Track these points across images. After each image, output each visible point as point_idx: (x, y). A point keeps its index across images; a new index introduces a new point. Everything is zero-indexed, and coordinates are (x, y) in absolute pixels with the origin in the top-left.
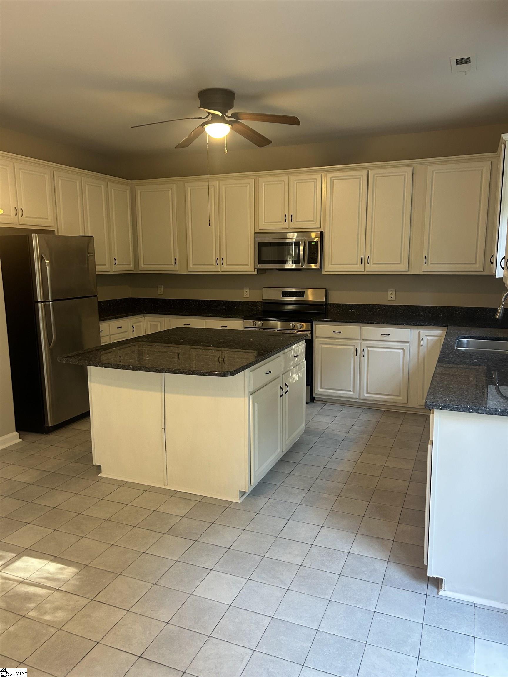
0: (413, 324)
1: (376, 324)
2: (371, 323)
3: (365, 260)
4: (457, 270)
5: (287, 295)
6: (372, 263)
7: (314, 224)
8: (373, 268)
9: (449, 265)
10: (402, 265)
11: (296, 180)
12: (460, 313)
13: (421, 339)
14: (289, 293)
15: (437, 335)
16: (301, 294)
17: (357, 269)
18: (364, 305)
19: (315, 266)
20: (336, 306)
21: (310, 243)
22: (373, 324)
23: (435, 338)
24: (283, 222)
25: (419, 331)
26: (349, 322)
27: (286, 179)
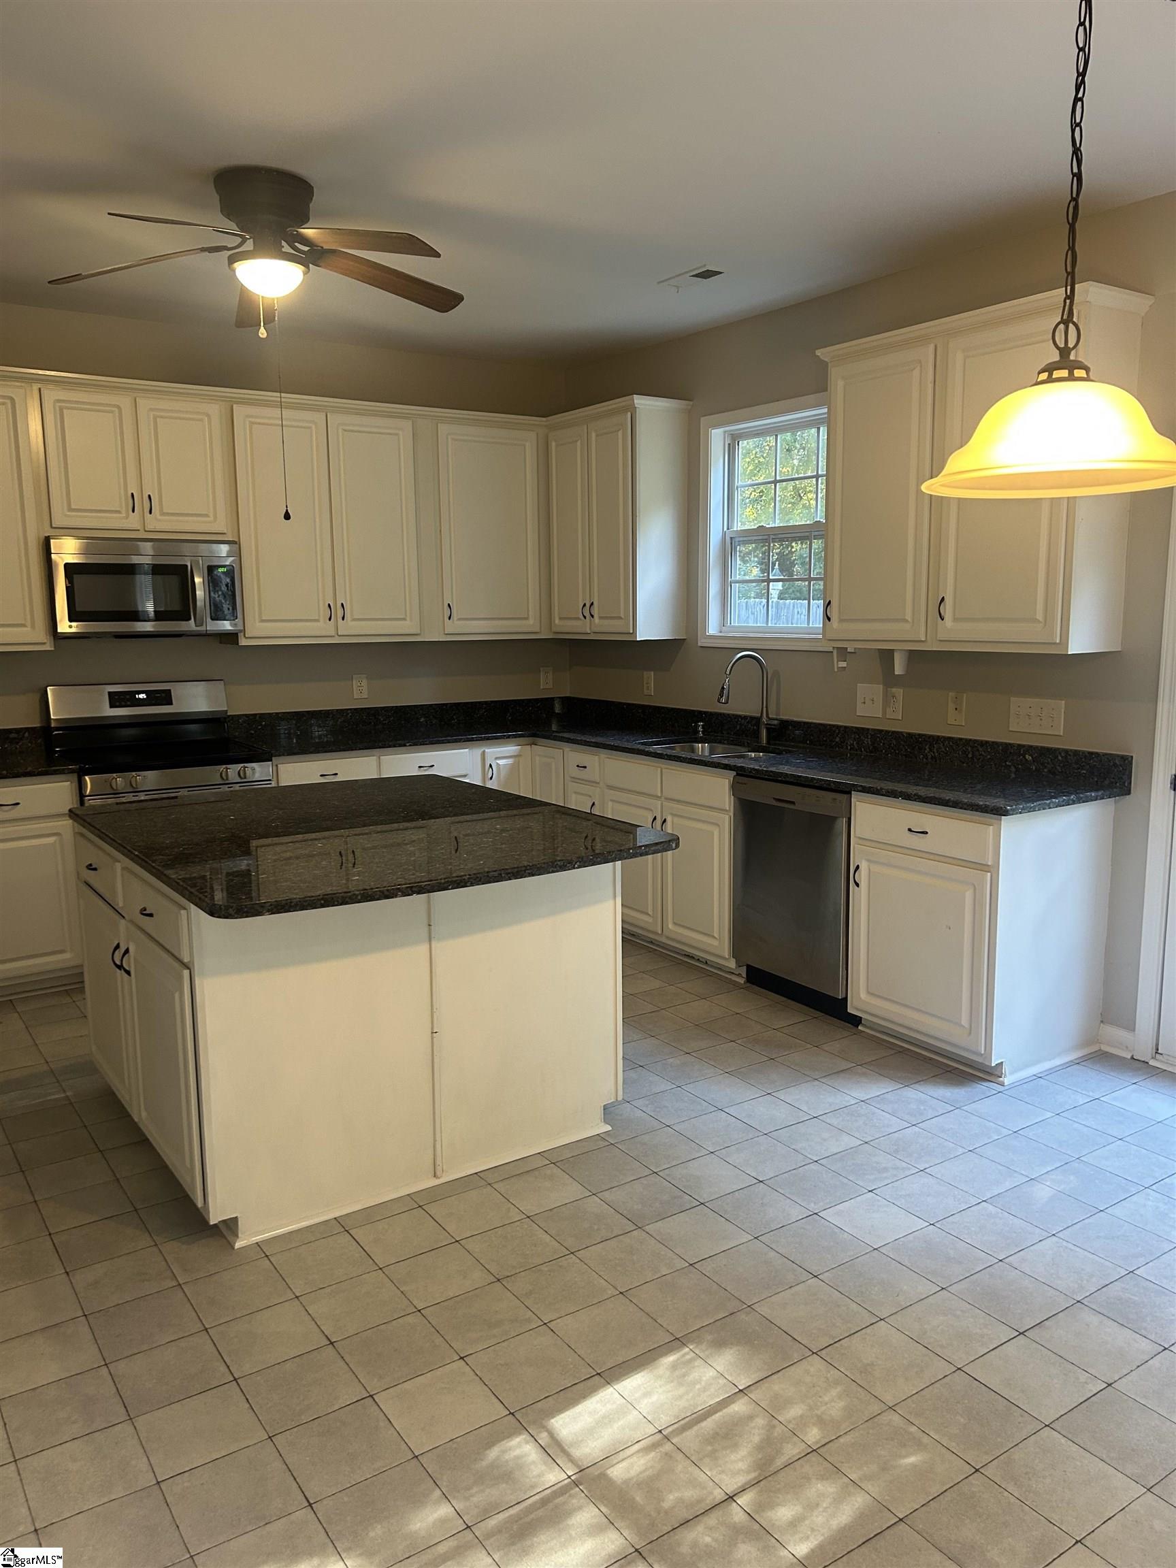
0: (475, 739)
1: (410, 745)
2: (400, 746)
3: (335, 612)
4: (504, 630)
5: (123, 703)
6: (349, 619)
7: (210, 522)
8: (355, 629)
9: (489, 622)
10: (408, 622)
11: (152, 410)
12: (484, 712)
13: (488, 766)
14: (128, 697)
15: (513, 754)
16: (164, 698)
17: (318, 631)
18: (308, 712)
19: (231, 625)
20: (244, 722)
21: (211, 569)
22: (405, 748)
23: (510, 761)
24: (124, 511)
25: (482, 750)
26: (356, 750)
27: (125, 401)
